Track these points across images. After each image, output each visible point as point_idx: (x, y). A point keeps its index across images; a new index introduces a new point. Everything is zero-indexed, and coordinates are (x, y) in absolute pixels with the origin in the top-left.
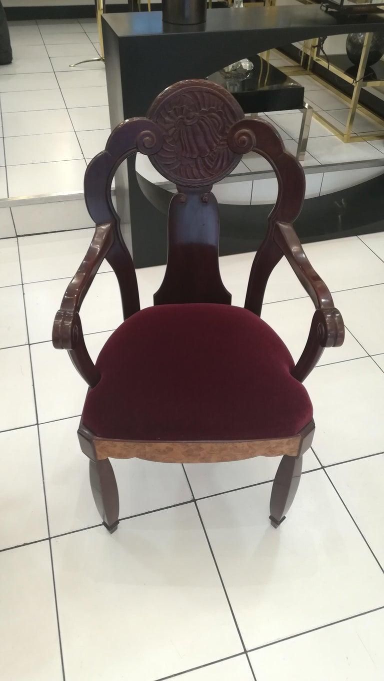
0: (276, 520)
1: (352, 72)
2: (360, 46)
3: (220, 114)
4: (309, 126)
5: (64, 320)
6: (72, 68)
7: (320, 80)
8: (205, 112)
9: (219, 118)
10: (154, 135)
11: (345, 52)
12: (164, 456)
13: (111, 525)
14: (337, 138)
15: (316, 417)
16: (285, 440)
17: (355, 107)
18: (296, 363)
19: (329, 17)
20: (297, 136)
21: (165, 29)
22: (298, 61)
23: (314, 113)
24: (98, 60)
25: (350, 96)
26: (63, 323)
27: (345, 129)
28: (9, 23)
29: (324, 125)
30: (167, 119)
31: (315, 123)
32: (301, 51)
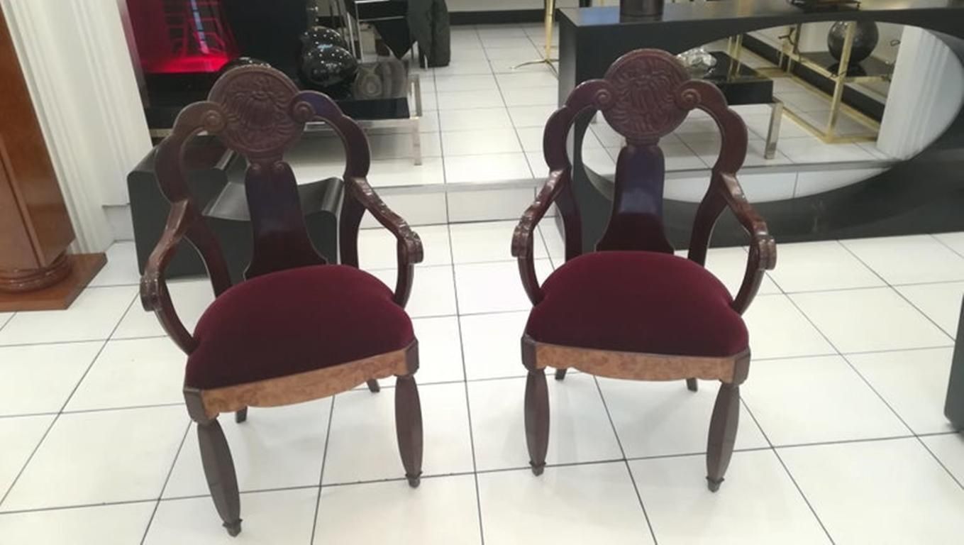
0: (714, 482)
1: (834, 70)
2: (841, 41)
3: (669, 76)
4: (778, 125)
5: (522, 232)
6: (513, 70)
7: (802, 82)
8: (655, 75)
9: (667, 80)
10: (608, 93)
11: (827, 49)
12: (599, 368)
13: (538, 465)
14: (819, 140)
15: (751, 344)
16: (719, 360)
17: (837, 107)
18: (734, 298)
19: (795, 8)
20: (766, 136)
21: (621, 20)
22: (777, 63)
23: (784, 110)
24: (543, 62)
25: (831, 93)
26: (521, 235)
27: (826, 129)
28: (451, 27)
29: (801, 125)
30: (621, 80)
31: (786, 121)
32: (780, 53)
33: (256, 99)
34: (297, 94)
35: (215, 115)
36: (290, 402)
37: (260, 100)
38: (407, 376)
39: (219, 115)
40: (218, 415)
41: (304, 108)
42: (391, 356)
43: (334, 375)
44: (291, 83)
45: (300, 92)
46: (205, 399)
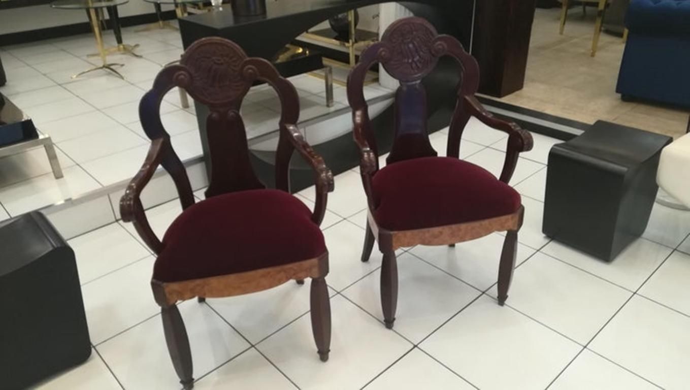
33: (215, 63)
34: (245, 60)
35: (184, 75)
36: (229, 295)
37: (218, 64)
38: (319, 278)
39: (187, 75)
40: (176, 302)
41: (250, 71)
42: (307, 263)
43: (263, 276)
44: (241, 51)
45: (248, 59)
46: (167, 290)
